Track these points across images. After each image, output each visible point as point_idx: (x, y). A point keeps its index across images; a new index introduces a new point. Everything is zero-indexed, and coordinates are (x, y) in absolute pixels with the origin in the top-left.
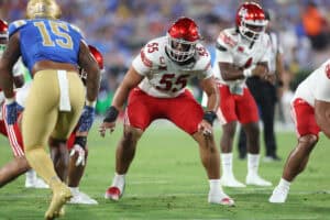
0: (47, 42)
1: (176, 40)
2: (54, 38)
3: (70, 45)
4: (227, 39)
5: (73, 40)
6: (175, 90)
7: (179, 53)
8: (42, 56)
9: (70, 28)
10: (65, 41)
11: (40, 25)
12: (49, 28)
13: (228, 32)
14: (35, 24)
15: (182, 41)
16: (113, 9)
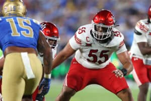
0: (15, 34)
1: (98, 25)
2: (20, 30)
3: (31, 35)
4: (142, 27)
5: (34, 31)
6: (100, 62)
7: (100, 34)
8: (10, 43)
9: (32, 22)
10: (28, 32)
11: (10, 20)
12: (16, 23)
13: (143, 22)
14: (7, 20)
15: (101, 25)
16: (63, 5)
